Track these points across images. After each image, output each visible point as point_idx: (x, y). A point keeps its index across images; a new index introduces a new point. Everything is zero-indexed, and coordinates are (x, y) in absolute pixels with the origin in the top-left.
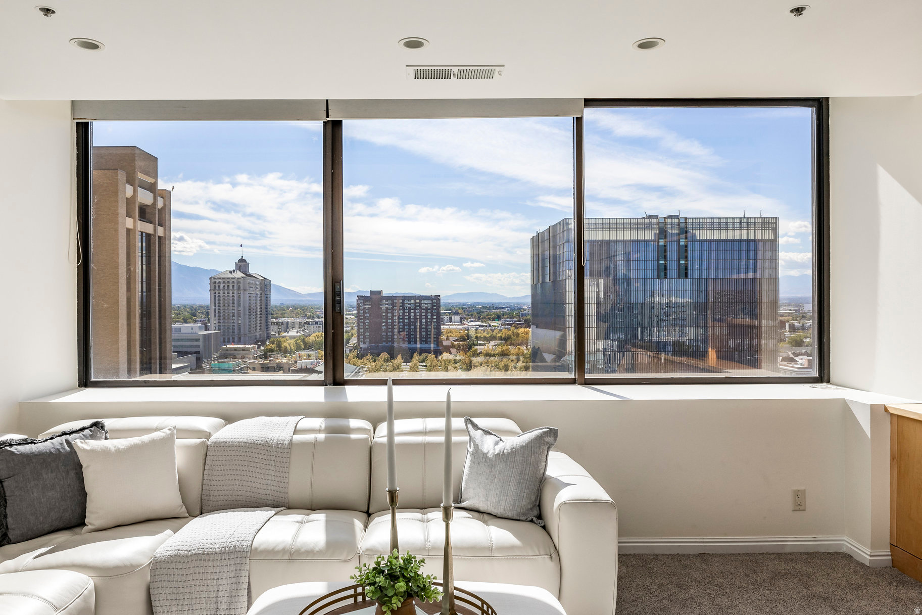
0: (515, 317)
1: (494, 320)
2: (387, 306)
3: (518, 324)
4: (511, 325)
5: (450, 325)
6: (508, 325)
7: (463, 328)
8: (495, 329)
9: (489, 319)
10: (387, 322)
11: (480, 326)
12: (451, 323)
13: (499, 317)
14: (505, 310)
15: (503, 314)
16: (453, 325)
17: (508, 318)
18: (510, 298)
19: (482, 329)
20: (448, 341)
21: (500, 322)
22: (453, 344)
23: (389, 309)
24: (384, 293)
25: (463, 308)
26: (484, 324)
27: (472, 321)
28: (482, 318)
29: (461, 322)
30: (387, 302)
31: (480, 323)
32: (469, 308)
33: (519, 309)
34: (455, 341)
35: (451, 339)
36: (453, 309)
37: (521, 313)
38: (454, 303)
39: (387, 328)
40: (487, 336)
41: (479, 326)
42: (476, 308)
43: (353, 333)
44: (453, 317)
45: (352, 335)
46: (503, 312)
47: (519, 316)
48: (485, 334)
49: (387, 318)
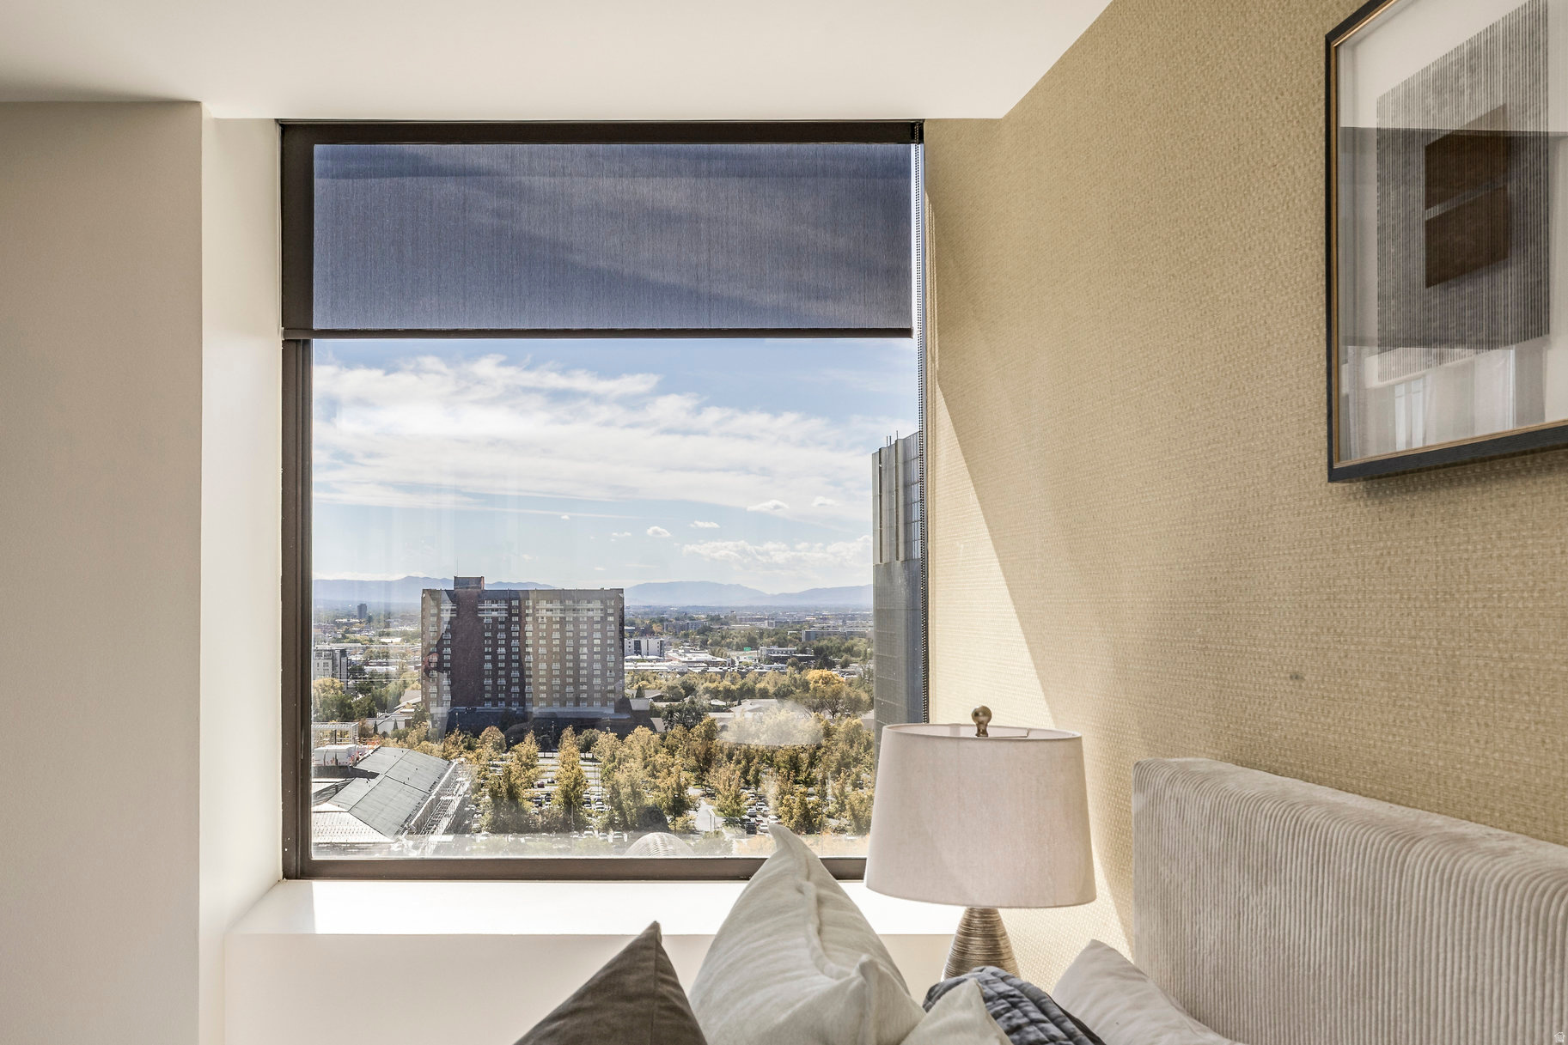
0: (791, 641)
1: (740, 648)
2: (495, 614)
3: (801, 659)
4: (783, 660)
5: (638, 661)
6: (777, 660)
7: (670, 667)
8: (748, 671)
9: (729, 646)
10: (494, 654)
11: (709, 663)
12: (639, 657)
13: (752, 643)
14: (765, 625)
15: (761, 635)
16: (643, 661)
17: (774, 644)
18: (773, 597)
19: (718, 670)
20: (640, 701)
21: (754, 654)
22: (652, 707)
23: (501, 623)
24: (489, 584)
25: (662, 621)
26: (719, 659)
27: (687, 651)
28: (711, 645)
29: (661, 654)
30: (494, 606)
31: (706, 656)
32: (677, 619)
33: (798, 622)
34: (655, 699)
35: (649, 695)
36: (638, 621)
37: (804, 632)
38: (639, 607)
39: (496, 669)
40: (733, 687)
41: (707, 662)
42: (691, 619)
43: (408, 680)
44: (643, 642)
45: (405, 685)
46: (760, 629)
47: (800, 639)
48: (726, 682)
49: (495, 646)
